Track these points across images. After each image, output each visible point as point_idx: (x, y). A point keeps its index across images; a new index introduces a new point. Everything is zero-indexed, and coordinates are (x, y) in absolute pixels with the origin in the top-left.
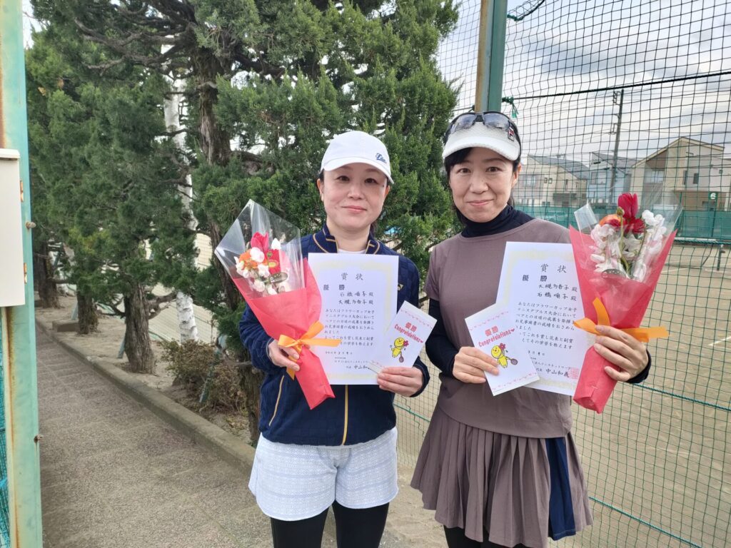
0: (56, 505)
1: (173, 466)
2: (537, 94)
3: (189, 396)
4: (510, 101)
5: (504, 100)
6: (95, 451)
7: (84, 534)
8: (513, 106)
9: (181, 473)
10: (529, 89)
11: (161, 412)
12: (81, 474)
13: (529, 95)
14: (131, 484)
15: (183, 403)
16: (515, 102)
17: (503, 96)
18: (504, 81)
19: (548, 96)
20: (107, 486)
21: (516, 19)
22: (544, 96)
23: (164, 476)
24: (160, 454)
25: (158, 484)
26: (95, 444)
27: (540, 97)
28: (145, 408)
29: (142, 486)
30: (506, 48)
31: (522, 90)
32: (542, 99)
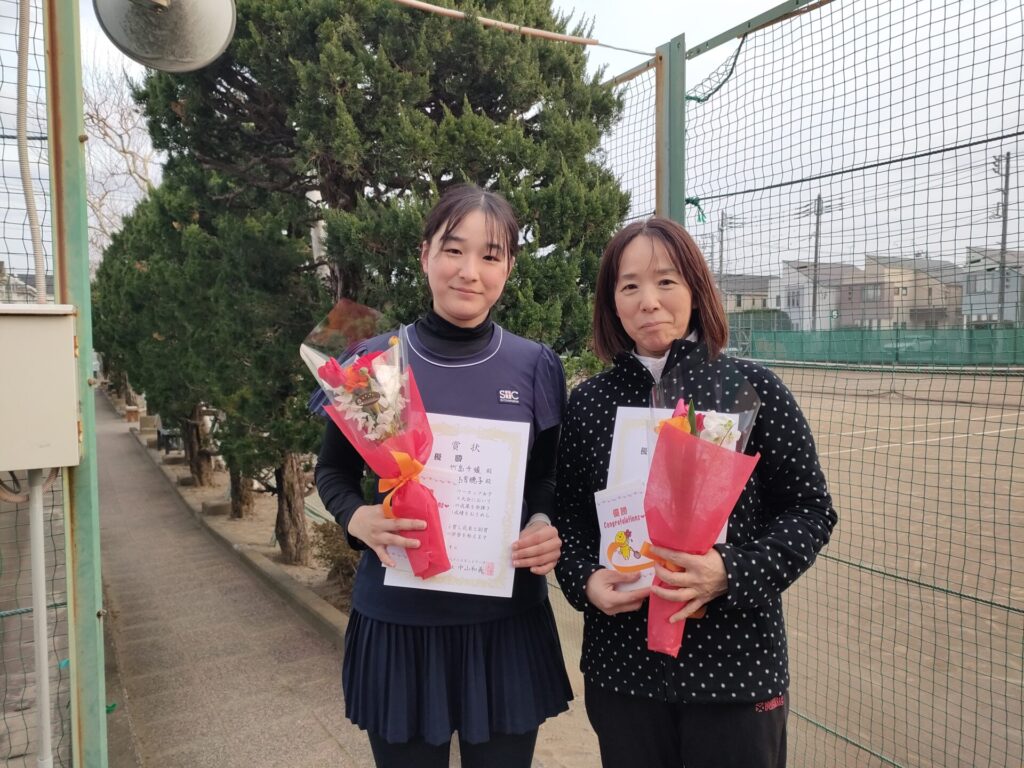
0: (162, 715)
1: (302, 675)
2: (724, 192)
3: (342, 593)
4: (695, 202)
5: (688, 201)
6: (218, 656)
7: (185, 748)
8: (699, 208)
9: (310, 683)
10: (715, 186)
11: (304, 611)
12: (197, 681)
13: (715, 194)
14: (249, 694)
15: (333, 600)
16: (701, 203)
17: (687, 197)
18: (686, 178)
19: (736, 194)
20: (221, 696)
21: (699, 100)
22: (732, 194)
23: (290, 685)
24: (291, 661)
25: (280, 695)
26: (220, 648)
27: (727, 195)
28: (288, 607)
29: (262, 697)
30: (687, 137)
31: (707, 188)
32: (730, 198)
